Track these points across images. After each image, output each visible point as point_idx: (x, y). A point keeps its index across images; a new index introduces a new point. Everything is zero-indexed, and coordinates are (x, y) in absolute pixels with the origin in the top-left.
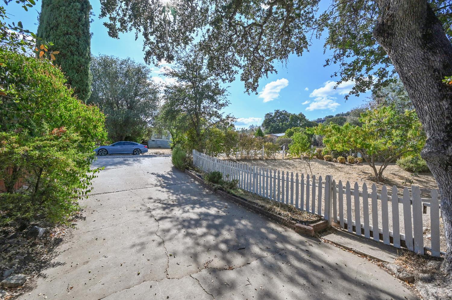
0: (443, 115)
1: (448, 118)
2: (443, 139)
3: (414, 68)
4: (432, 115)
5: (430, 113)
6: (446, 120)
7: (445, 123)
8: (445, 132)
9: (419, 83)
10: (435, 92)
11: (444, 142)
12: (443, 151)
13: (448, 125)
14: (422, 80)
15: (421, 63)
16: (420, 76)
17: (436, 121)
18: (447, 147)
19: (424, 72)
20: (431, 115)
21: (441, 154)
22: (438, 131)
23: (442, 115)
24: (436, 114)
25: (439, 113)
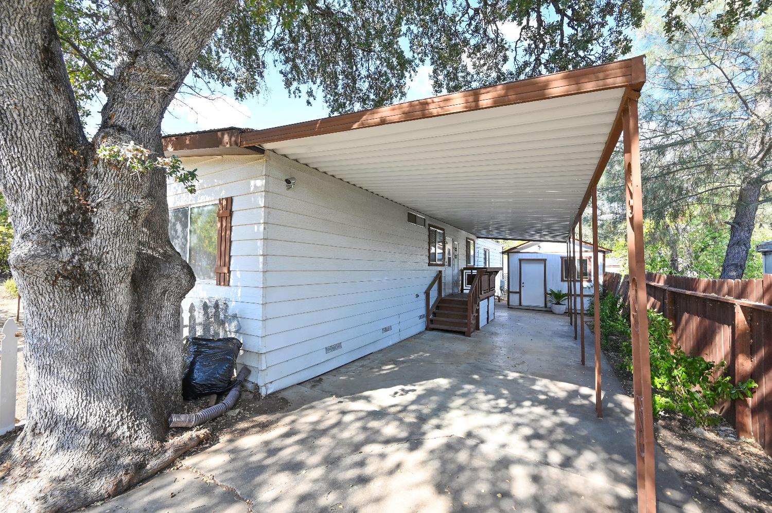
0: (59, 197)
1: (65, 202)
2: (54, 234)
3: (22, 95)
4: (41, 192)
5: (38, 187)
6: (61, 204)
7: (60, 209)
8: (58, 224)
9: (27, 128)
10: (53, 155)
11: (56, 239)
12: (55, 255)
13: (64, 213)
14: (33, 125)
15: (37, 94)
16: (31, 116)
17: (46, 203)
18: (60, 248)
19: (39, 112)
20: (39, 191)
21: (51, 258)
22: (47, 220)
23: (57, 197)
24: (48, 191)
25: (54, 191)
